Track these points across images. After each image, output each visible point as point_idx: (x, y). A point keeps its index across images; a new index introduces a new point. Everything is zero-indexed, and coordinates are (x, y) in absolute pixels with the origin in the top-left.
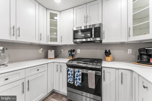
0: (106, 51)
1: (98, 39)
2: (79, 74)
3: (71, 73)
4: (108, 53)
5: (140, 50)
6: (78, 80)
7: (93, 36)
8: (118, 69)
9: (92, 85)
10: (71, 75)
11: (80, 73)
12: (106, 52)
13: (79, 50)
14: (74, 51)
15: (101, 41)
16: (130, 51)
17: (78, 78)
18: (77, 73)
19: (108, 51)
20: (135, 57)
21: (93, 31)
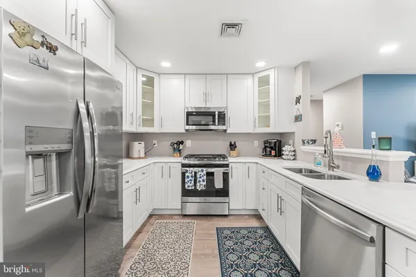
0: (231, 143)
1: (222, 127)
2: (202, 174)
3: (190, 175)
4: (233, 146)
5: (265, 142)
6: (202, 183)
7: (217, 124)
8: (245, 163)
9: (219, 184)
10: (190, 178)
11: (205, 172)
12: (231, 145)
13: (189, 142)
14: (182, 143)
15: (225, 131)
16: (256, 143)
17: (201, 180)
18: (200, 173)
19: (233, 143)
20: (260, 151)
21: (217, 116)
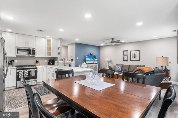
3: (21, 72)
4: (37, 62)
5: (49, 60)
6: (26, 75)
7: (31, 54)
8: (42, 67)
9: (33, 74)
10: (21, 74)
11: (27, 71)
13: (17, 60)
14: (13, 61)
15: (34, 56)
16: (46, 61)
18: (25, 71)
19: (37, 61)
20: (47, 63)
21: (31, 51)
